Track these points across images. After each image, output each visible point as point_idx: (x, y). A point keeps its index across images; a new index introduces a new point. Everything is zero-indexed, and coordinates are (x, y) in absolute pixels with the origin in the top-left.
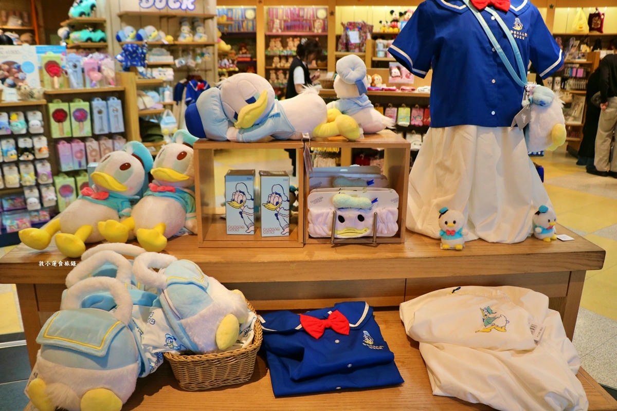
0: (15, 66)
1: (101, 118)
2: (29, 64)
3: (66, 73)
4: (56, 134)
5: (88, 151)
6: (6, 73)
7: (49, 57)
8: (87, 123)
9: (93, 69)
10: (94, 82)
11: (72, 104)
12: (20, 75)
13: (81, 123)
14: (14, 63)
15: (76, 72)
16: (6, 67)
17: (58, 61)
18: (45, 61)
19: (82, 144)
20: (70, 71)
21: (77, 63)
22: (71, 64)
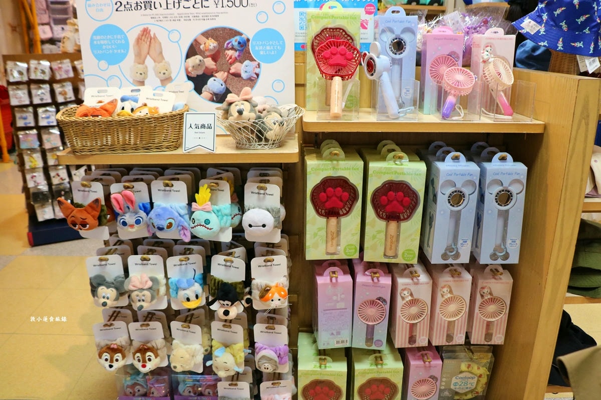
0: (234, 41)
1: (457, 217)
2: (271, 35)
3: (371, 66)
4: (315, 250)
5: (400, 303)
6: (209, 63)
7: (326, 16)
8: (412, 227)
9: (450, 59)
10: (451, 99)
11: (373, 165)
12: (244, 68)
13: (393, 225)
14: (235, 33)
15: (400, 62)
16: (212, 44)
17: (352, 29)
18: (315, 29)
19: (386, 281)
20: (382, 61)
21: (406, 37)
22: (388, 38)
